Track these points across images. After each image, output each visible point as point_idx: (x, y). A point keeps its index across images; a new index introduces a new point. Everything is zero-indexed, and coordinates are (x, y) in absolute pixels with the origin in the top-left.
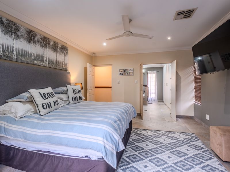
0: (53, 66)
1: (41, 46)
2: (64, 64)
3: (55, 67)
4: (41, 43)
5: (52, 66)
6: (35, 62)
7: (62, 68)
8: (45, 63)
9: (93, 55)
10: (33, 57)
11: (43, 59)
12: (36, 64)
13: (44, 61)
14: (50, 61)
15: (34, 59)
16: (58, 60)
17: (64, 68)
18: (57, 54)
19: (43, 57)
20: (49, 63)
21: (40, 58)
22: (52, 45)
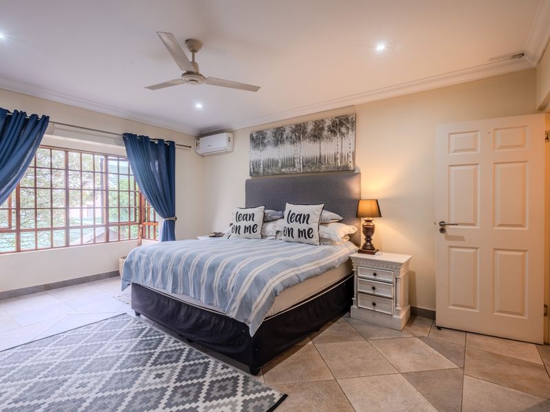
0: (313, 169)
1: (291, 143)
2: (341, 158)
3: (317, 170)
4: (291, 138)
5: (309, 170)
6: (283, 170)
7: (334, 167)
8: (298, 167)
9: (519, 66)
10: (280, 165)
11: (294, 161)
12: (284, 173)
13: (296, 165)
14: (307, 162)
15: (282, 167)
16: (323, 154)
17: (338, 168)
18: (322, 143)
19: (294, 158)
20: (303, 167)
21: (290, 163)
22: (311, 130)
